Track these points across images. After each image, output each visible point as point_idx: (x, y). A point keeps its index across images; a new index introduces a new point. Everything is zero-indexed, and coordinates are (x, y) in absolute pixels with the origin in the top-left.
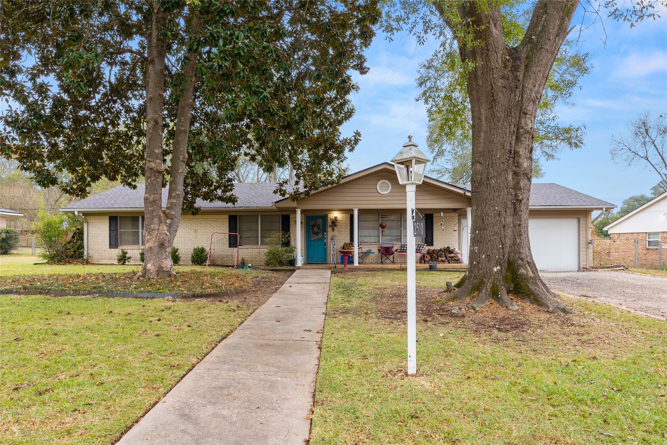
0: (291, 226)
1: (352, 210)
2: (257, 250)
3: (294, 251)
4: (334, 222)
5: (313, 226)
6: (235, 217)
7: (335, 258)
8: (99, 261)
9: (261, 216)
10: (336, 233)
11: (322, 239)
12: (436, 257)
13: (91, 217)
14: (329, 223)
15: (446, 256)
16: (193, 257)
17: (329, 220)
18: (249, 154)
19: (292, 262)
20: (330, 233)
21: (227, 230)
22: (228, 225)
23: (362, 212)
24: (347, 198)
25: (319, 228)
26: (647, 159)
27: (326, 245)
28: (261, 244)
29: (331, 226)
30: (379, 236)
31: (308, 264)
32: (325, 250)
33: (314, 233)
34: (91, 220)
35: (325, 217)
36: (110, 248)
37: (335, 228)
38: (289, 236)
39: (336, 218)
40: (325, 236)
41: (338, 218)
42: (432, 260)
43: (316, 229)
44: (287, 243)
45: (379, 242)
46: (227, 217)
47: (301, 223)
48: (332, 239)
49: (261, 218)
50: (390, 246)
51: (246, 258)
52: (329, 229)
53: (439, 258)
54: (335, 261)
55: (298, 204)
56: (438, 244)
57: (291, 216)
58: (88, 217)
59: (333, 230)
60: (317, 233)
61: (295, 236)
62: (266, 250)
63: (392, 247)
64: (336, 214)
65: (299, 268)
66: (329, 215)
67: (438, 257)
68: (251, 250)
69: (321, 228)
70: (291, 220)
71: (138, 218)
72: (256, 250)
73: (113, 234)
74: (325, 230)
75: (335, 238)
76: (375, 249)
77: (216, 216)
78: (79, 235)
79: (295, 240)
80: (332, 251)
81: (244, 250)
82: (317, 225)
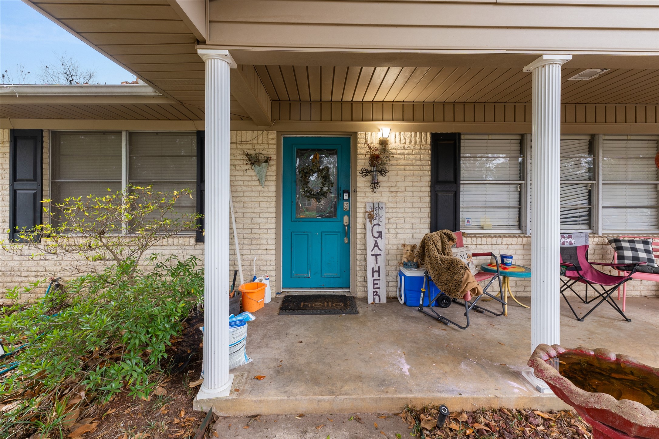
4: (379, 159)
5: (306, 173)
6: (36, 136)
7: (383, 284)
9: (130, 134)
10: (383, 195)
11: (337, 214)
14: (362, 161)
17: (361, 150)
20: (364, 196)
25: (326, 178)
27: (347, 234)
28: (130, 231)
29: (366, 173)
33: (310, 194)
35: (347, 143)
37: (380, 178)
39: (384, 143)
40: (346, 206)
41: (391, 146)
43: (314, 182)
46: (6, 135)
48: (371, 217)
52: (362, 183)
54: (383, 294)
59: (374, 184)
60: (320, 195)
64: (383, 132)
66: (361, 135)
69: (333, 178)
74: (345, 188)
75: (382, 213)
80: (371, 260)
82: (320, 171)
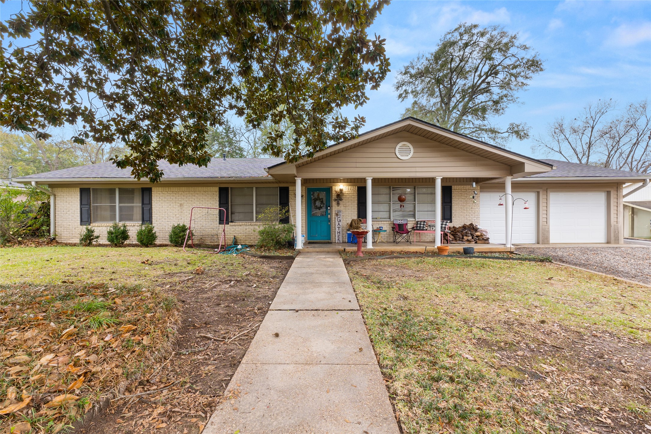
0: (290, 200)
1: (364, 180)
2: (252, 227)
3: (293, 230)
4: (340, 196)
5: (315, 200)
6: (226, 189)
7: (341, 237)
8: (69, 239)
9: (256, 188)
10: (341, 207)
11: (326, 214)
12: (461, 236)
13: (60, 189)
14: (334, 196)
15: (472, 235)
16: (171, 237)
17: (334, 193)
18: (235, 106)
19: (291, 244)
20: (335, 208)
21: (216, 204)
22: (218, 199)
23: (376, 182)
24: (358, 165)
25: (322, 202)
26: (561, 153)
27: (329, 221)
28: (256, 220)
29: (335, 200)
30: (390, 211)
31: (310, 243)
32: (329, 227)
33: (316, 207)
34: (59, 192)
35: (329, 190)
36: (81, 225)
37: (340, 202)
38: (288, 211)
39: (341, 190)
40: (329, 211)
41: (344, 191)
42: (456, 240)
43: (318, 203)
44: (285, 220)
45: (390, 218)
46: (217, 189)
47: (302, 196)
48: (337, 215)
49: (256, 191)
50: (403, 222)
51: (240, 236)
52: (334, 203)
53: (465, 237)
54: (341, 239)
55: (297, 172)
56: (457, 222)
57: (291, 188)
58: (55, 189)
59: (338, 204)
60: (320, 208)
61: (295, 211)
62: (262, 228)
63: (407, 224)
64: (341, 187)
65: (299, 253)
66: (334, 187)
67: (463, 236)
68: (245, 227)
69: (324, 202)
70: (290, 193)
71: (115, 190)
72: (250, 227)
73: (85, 209)
74: (328, 205)
75: (341, 213)
76: (386, 226)
77: (205, 189)
78: (45, 209)
79: (295, 216)
80: (337, 229)
81: (237, 227)
82: (320, 199)
